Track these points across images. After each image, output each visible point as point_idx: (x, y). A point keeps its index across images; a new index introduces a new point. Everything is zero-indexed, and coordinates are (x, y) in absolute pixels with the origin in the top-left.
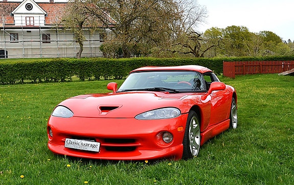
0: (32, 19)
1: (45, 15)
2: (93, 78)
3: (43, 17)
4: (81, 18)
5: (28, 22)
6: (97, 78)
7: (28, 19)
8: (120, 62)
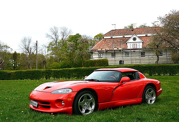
0: (136, 45)
1: (143, 43)
2: (157, 74)
3: (141, 44)
4: (157, 43)
5: (134, 47)
6: (159, 75)
7: (134, 45)
8: (172, 66)
